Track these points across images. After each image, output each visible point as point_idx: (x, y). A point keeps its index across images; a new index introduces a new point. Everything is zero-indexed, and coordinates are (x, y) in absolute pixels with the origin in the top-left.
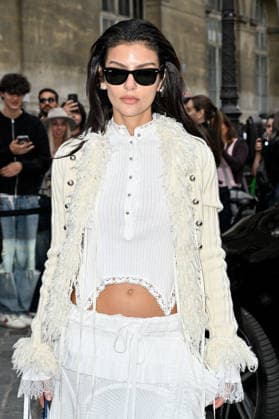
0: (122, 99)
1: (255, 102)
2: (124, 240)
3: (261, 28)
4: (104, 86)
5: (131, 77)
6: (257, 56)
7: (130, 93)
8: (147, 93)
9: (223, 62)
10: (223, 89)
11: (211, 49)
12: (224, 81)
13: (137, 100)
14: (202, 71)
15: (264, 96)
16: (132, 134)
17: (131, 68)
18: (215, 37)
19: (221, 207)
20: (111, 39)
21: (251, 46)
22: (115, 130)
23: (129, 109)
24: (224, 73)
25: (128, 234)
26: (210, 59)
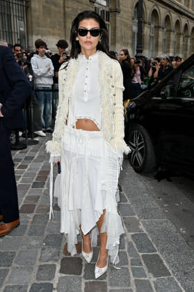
0: (86, 42)
1: (149, 53)
2: (84, 102)
3: (152, 26)
4: (77, 39)
5: (89, 33)
6: (150, 36)
7: (89, 40)
8: (95, 40)
9: (138, 37)
10: (137, 47)
11: (134, 33)
12: (138, 44)
13: (91, 43)
14: (130, 41)
15: (152, 51)
16: (88, 59)
17: (89, 29)
18: (135, 29)
19: (124, 88)
20: (80, 17)
21: (148, 32)
22: (81, 58)
23: (88, 47)
24: (138, 41)
25: (86, 99)
26: (133, 37)
